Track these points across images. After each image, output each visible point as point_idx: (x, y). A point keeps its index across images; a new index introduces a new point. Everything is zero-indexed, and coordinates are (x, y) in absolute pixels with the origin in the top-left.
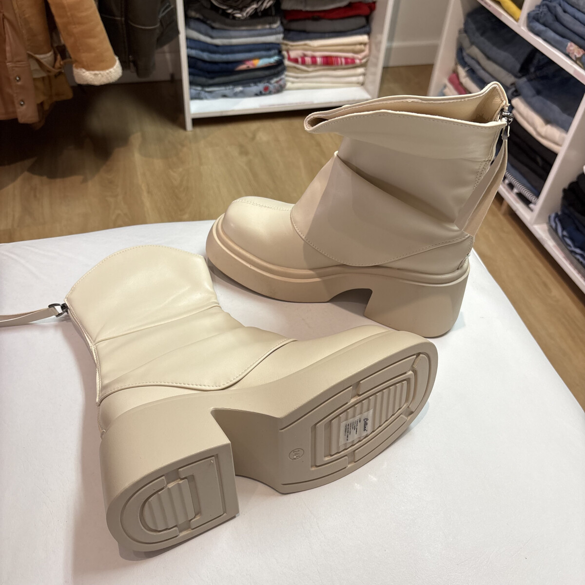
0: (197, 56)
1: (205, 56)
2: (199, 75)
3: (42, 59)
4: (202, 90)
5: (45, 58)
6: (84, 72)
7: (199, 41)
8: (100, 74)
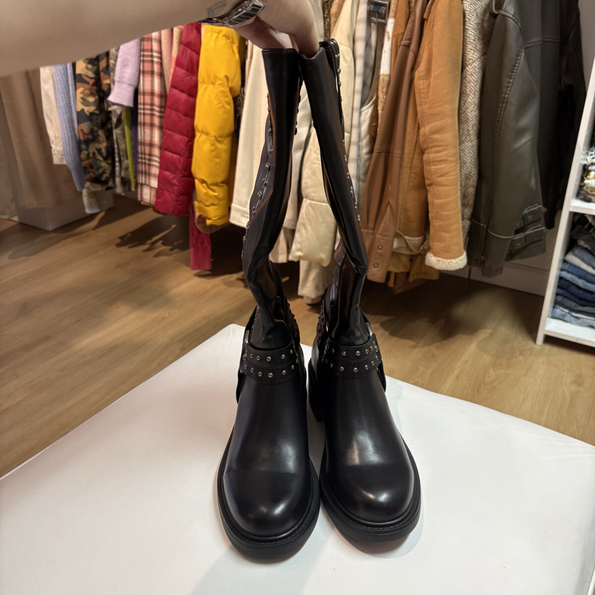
0: (571, 280)
1: (581, 283)
2: (569, 299)
3: (409, 240)
4: (569, 313)
5: (412, 240)
6: (431, 257)
7: (579, 268)
8: (442, 261)
